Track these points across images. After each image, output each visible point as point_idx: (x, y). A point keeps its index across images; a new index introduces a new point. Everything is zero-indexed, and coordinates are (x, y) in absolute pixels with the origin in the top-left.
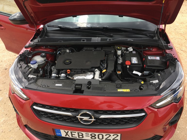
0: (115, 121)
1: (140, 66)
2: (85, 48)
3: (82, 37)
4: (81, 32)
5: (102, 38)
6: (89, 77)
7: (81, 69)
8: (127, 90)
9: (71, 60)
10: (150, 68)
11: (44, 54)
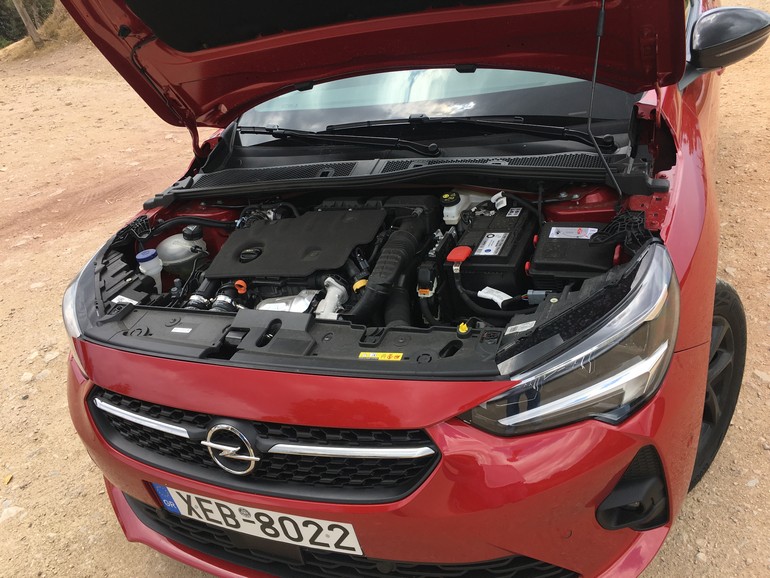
0: (329, 471)
1: (507, 265)
2: (328, 203)
3: (324, 163)
4: (334, 143)
5: (391, 160)
6: (300, 305)
7: (282, 278)
8: (394, 354)
9: (262, 245)
10: (544, 273)
11: (192, 228)
